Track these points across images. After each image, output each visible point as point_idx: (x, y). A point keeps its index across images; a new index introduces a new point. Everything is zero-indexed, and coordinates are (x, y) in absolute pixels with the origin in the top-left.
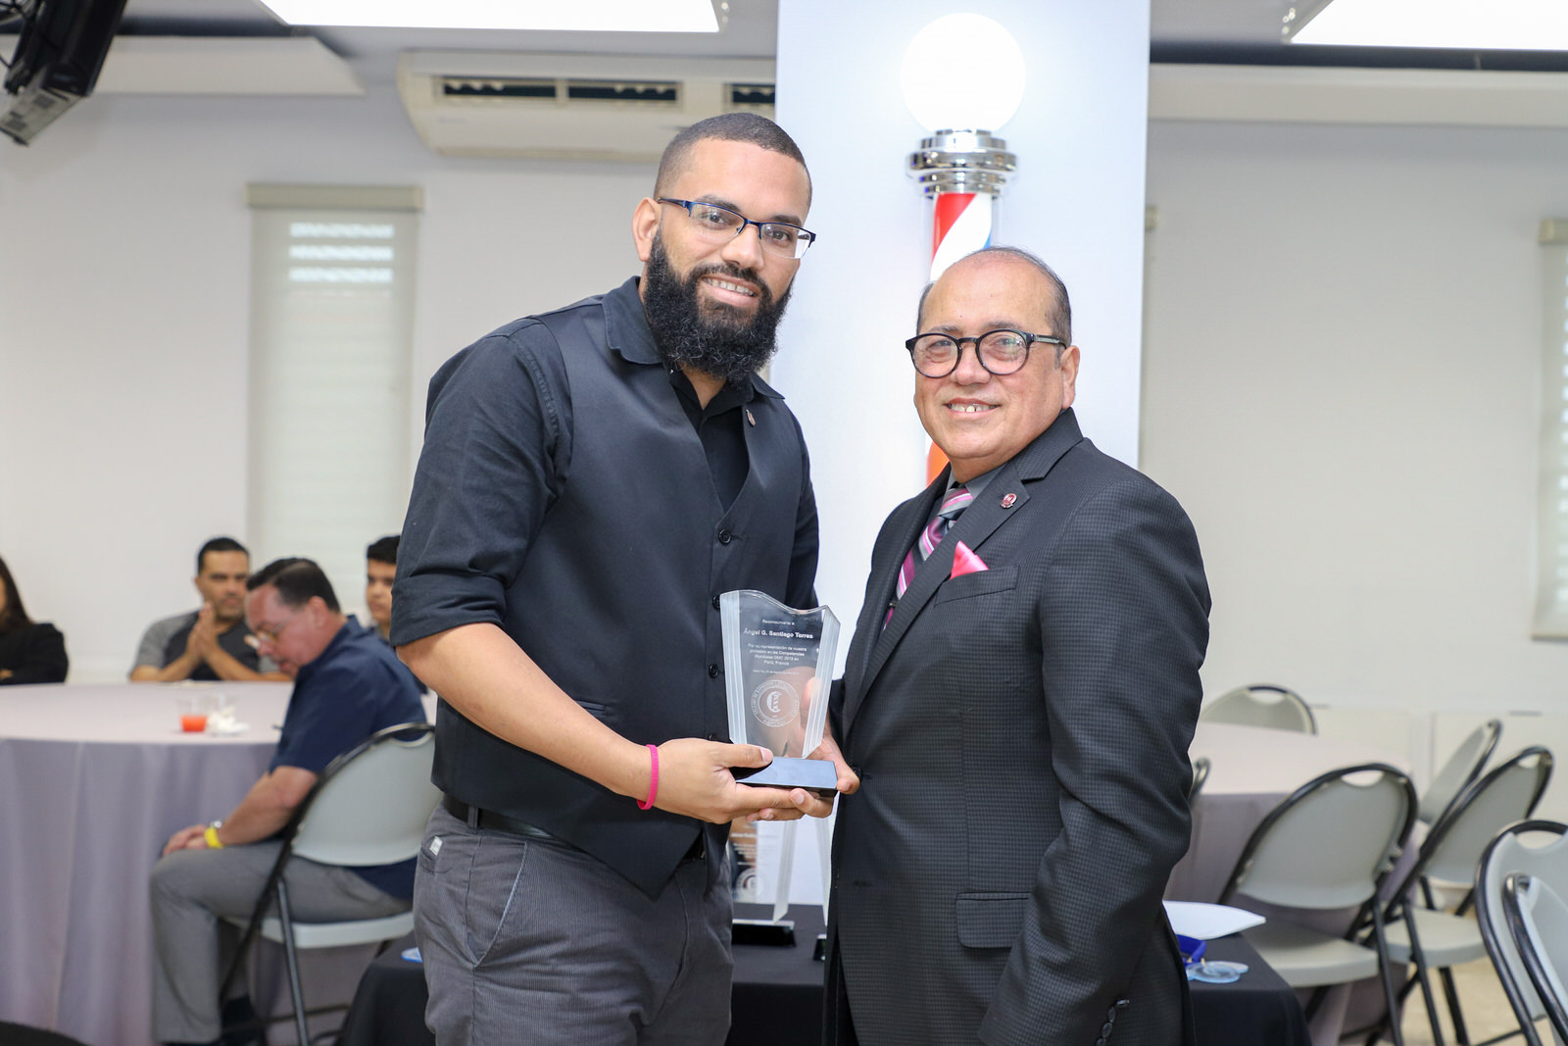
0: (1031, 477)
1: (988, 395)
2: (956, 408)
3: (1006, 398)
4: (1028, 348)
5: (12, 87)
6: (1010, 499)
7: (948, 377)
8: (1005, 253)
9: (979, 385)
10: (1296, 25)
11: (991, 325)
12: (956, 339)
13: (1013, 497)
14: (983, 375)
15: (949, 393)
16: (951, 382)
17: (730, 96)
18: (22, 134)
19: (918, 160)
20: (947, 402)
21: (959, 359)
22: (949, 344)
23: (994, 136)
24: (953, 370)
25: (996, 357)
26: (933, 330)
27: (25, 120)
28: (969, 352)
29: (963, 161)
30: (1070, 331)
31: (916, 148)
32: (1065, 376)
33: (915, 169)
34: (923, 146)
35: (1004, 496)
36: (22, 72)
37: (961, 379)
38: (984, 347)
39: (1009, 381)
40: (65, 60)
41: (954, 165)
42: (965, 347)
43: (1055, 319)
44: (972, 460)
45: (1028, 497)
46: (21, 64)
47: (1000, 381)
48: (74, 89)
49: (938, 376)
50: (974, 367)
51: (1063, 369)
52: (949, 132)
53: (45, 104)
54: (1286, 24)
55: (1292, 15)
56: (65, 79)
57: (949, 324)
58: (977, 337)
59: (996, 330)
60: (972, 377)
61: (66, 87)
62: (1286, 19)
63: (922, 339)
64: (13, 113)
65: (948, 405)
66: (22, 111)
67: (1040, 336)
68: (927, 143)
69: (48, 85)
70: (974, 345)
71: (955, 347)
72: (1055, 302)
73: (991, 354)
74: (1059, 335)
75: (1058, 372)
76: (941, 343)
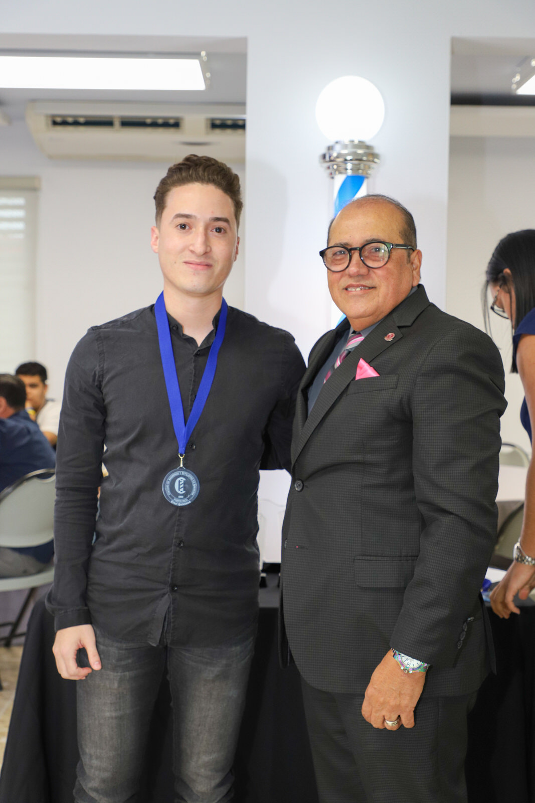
0: (403, 325)
1: (368, 282)
2: (350, 289)
3: (378, 283)
6: (390, 337)
7: (345, 272)
9: (364, 276)
12: (348, 250)
13: (393, 335)
15: (346, 281)
16: (346, 275)
20: (345, 287)
21: (350, 261)
22: (344, 252)
24: (347, 267)
25: (372, 258)
26: (335, 244)
30: (416, 241)
32: (413, 268)
33: (324, 162)
35: (387, 334)
39: (379, 272)
42: (353, 253)
43: (406, 235)
44: (361, 319)
45: (401, 336)
47: (375, 272)
49: (338, 271)
51: (412, 264)
57: (344, 241)
58: (361, 247)
59: (371, 242)
60: (359, 271)
67: (397, 245)
70: (359, 252)
71: (346, 255)
72: (405, 225)
73: (369, 257)
74: (409, 243)
75: (409, 266)
76: (339, 253)
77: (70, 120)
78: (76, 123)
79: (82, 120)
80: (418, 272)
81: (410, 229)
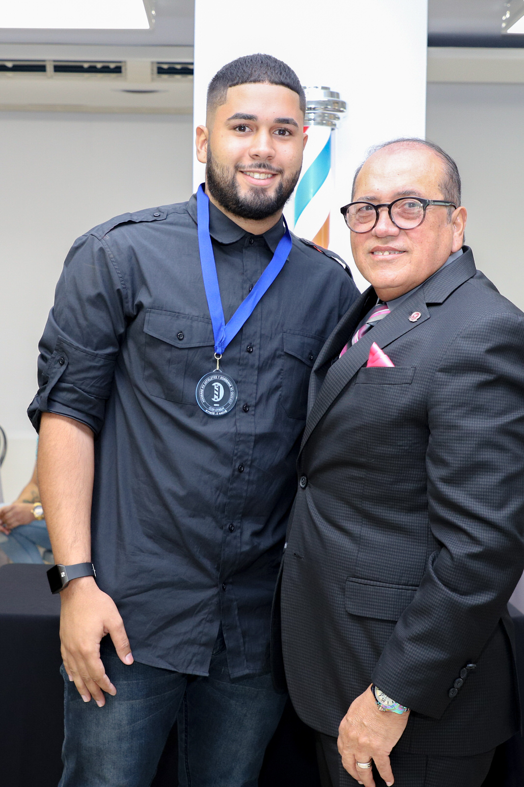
0: (433, 301)
1: (398, 244)
2: (376, 253)
3: (410, 246)
4: (425, 210)
6: (415, 316)
7: (370, 233)
8: (411, 143)
9: (393, 237)
11: (399, 194)
12: (374, 206)
13: (418, 314)
14: (394, 230)
15: (373, 243)
16: (373, 236)
17: (155, 70)
20: (371, 250)
21: (377, 219)
22: (371, 209)
23: (332, 90)
24: (374, 227)
25: (403, 217)
26: (359, 199)
28: (384, 214)
32: (455, 228)
35: (412, 313)
37: (378, 233)
38: (395, 210)
39: (412, 234)
42: (381, 211)
44: (387, 289)
45: (429, 317)
47: (407, 234)
49: (363, 232)
50: (387, 225)
51: (454, 223)
58: (389, 203)
59: (401, 198)
60: (386, 232)
63: (354, 205)
65: (372, 253)
67: (434, 201)
70: (387, 209)
71: (374, 211)
72: (446, 176)
73: (400, 215)
74: (450, 199)
75: (449, 226)
76: (365, 209)
80: (460, 234)
81: (452, 181)
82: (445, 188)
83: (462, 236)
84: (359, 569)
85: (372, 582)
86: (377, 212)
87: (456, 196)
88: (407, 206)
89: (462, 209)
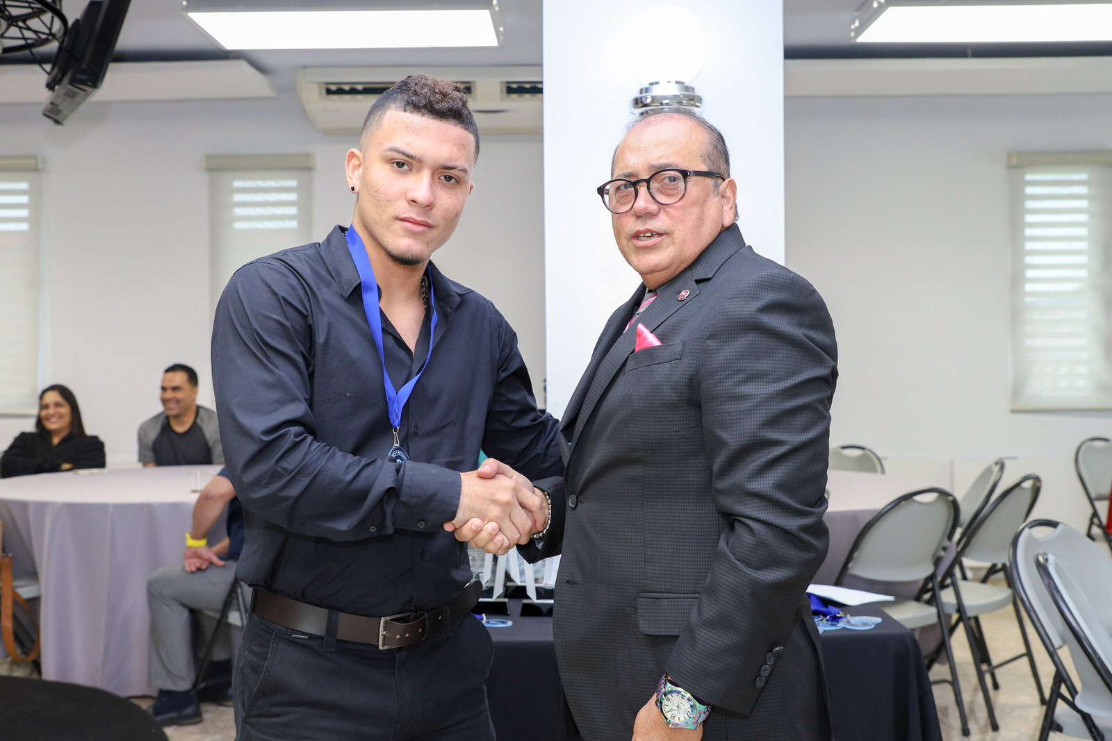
0: (702, 278)
1: (657, 225)
4: (685, 182)
5: (50, 86)
6: (684, 295)
7: (630, 212)
9: (652, 215)
10: (859, 31)
12: (632, 183)
13: (687, 292)
14: (653, 207)
16: (632, 215)
17: (504, 90)
18: (58, 118)
19: (638, 102)
20: (632, 234)
21: (636, 196)
22: (629, 186)
23: (687, 84)
24: (633, 206)
25: (663, 192)
26: (617, 176)
27: (60, 108)
28: (643, 190)
29: (667, 101)
31: (637, 95)
32: (725, 202)
33: (636, 108)
34: (641, 92)
35: (680, 293)
36: (57, 75)
38: (654, 185)
39: (673, 212)
40: (84, 66)
41: (662, 104)
42: (639, 188)
45: (697, 293)
46: (56, 70)
47: (666, 211)
48: (90, 83)
49: (623, 212)
50: (647, 201)
51: (723, 196)
52: (657, 83)
53: (71, 95)
54: (853, 30)
55: (857, 24)
56: (83, 77)
57: (627, 171)
58: (648, 177)
60: (645, 209)
61: (84, 83)
62: (853, 27)
63: (612, 184)
64: (52, 103)
65: (635, 236)
66: (58, 102)
67: (697, 174)
68: (644, 91)
69: (73, 82)
70: (646, 184)
71: (632, 189)
72: (709, 146)
73: (660, 191)
74: (716, 170)
75: (717, 199)
76: (623, 187)
77: (346, 87)
78: (353, 91)
79: (360, 87)
80: (731, 208)
81: (717, 151)
82: (707, 157)
83: (733, 210)
84: (649, 582)
85: (665, 595)
86: (635, 189)
87: (722, 167)
88: (667, 181)
89: (730, 181)
